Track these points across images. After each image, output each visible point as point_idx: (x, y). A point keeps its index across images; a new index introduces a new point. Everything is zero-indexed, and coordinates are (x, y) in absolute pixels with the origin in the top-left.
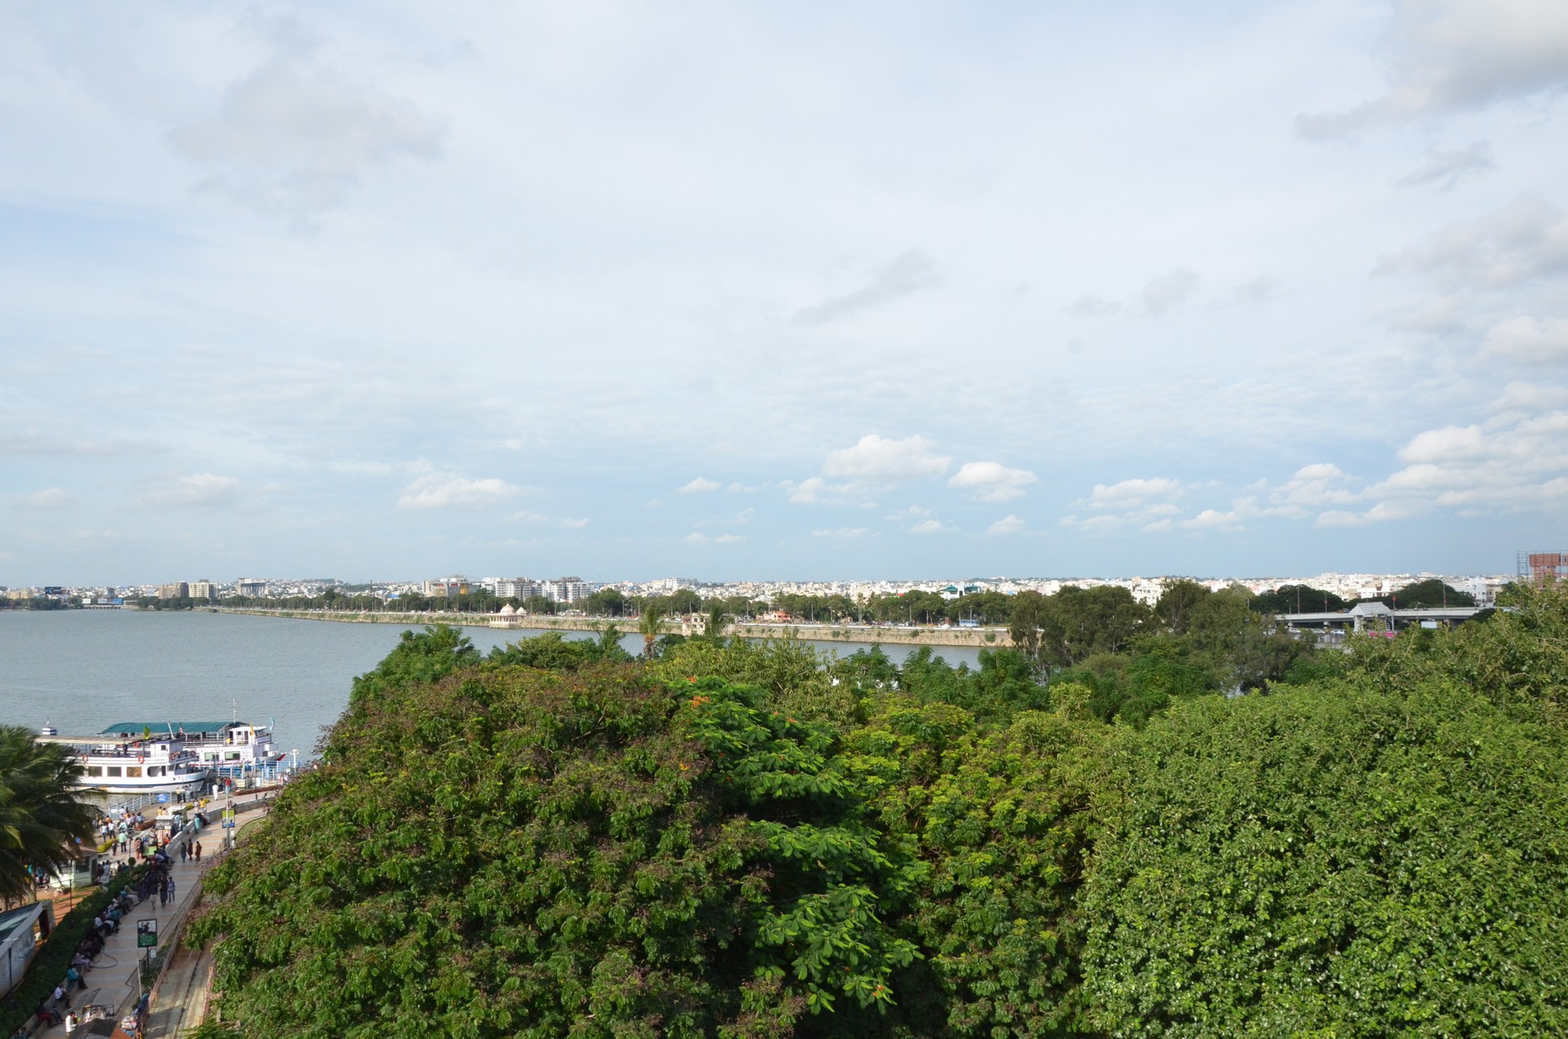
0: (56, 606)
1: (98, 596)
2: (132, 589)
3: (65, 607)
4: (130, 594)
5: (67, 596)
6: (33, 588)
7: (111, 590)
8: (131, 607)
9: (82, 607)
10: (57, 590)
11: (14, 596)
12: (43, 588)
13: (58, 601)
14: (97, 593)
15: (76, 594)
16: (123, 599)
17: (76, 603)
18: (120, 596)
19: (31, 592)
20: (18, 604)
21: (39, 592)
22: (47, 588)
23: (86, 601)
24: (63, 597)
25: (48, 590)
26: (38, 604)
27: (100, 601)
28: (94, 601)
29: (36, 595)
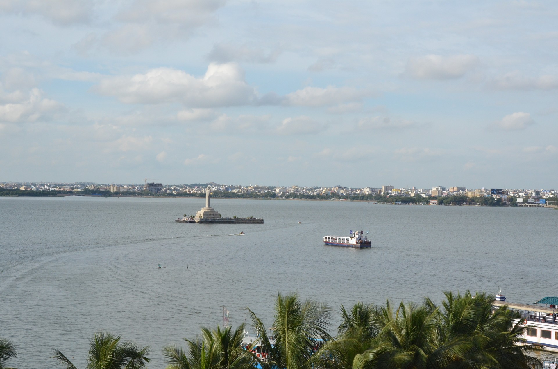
0: (499, 203)
1: (528, 196)
2: (553, 192)
3: (504, 205)
4: (551, 196)
5: (506, 196)
6: (483, 189)
7: (537, 193)
8: (552, 206)
9: (516, 205)
10: (499, 191)
11: (470, 195)
12: (490, 189)
13: (499, 200)
14: (527, 194)
15: (512, 195)
16: (546, 200)
17: (513, 202)
18: (544, 197)
19: (481, 192)
20: (472, 201)
21: (486, 192)
22: (492, 190)
23: (520, 200)
24: (504, 197)
25: (495, 191)
26: (487, 202)
27: (529, 200)
28: (525, 201)
29: (485, 194)
